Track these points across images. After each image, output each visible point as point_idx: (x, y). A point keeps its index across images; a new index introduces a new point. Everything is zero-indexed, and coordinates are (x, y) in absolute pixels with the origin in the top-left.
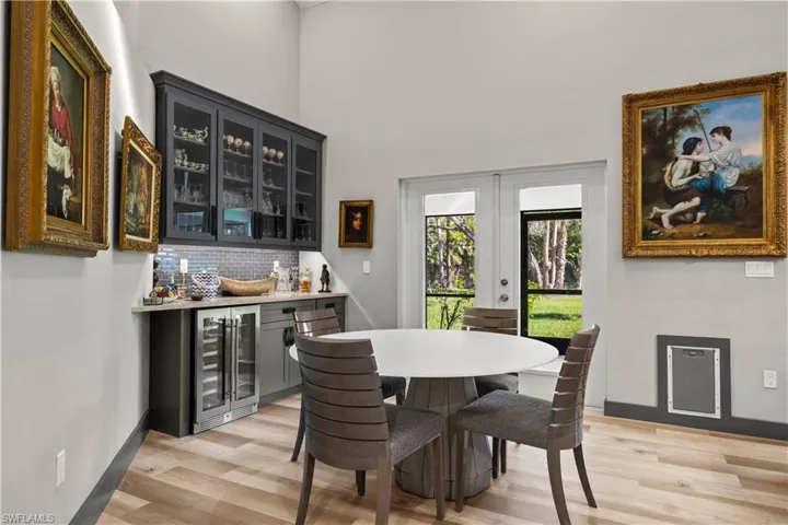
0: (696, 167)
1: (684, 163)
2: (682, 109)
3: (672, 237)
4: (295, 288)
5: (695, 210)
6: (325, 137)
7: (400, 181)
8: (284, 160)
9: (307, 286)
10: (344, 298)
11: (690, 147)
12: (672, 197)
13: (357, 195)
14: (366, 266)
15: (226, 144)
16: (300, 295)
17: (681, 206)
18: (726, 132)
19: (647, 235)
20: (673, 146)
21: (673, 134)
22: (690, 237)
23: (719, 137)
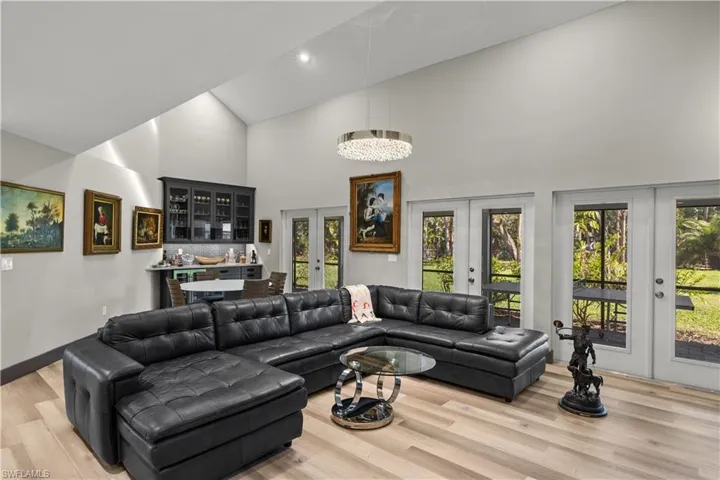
0: (373, 212)
1: (370, 210)
2: (369, 185)
3: (366, 242)
4: (237, 261)
5: (373, 230)
6: (255, 189)
7: (282, 211)
8: (230, 203)
9: (244, 260)
10: (261, 266)
11: (372, 203)
12: (367, 224)
13: (265, 217)
14: (269, 251)
15: (196, 200)
16: (241, 264)
17: (369, 229)
18: (382, 195)
19: (359, 241)
20: (366, 202)
21: (366, 196)
22: (371, 243)
23: (381, 198)
